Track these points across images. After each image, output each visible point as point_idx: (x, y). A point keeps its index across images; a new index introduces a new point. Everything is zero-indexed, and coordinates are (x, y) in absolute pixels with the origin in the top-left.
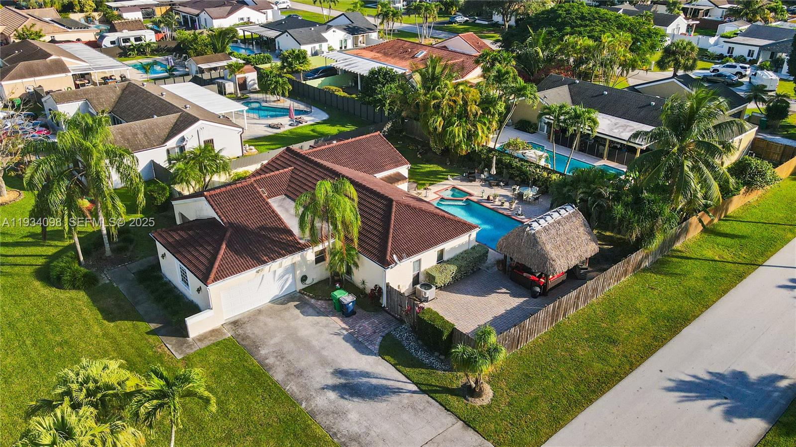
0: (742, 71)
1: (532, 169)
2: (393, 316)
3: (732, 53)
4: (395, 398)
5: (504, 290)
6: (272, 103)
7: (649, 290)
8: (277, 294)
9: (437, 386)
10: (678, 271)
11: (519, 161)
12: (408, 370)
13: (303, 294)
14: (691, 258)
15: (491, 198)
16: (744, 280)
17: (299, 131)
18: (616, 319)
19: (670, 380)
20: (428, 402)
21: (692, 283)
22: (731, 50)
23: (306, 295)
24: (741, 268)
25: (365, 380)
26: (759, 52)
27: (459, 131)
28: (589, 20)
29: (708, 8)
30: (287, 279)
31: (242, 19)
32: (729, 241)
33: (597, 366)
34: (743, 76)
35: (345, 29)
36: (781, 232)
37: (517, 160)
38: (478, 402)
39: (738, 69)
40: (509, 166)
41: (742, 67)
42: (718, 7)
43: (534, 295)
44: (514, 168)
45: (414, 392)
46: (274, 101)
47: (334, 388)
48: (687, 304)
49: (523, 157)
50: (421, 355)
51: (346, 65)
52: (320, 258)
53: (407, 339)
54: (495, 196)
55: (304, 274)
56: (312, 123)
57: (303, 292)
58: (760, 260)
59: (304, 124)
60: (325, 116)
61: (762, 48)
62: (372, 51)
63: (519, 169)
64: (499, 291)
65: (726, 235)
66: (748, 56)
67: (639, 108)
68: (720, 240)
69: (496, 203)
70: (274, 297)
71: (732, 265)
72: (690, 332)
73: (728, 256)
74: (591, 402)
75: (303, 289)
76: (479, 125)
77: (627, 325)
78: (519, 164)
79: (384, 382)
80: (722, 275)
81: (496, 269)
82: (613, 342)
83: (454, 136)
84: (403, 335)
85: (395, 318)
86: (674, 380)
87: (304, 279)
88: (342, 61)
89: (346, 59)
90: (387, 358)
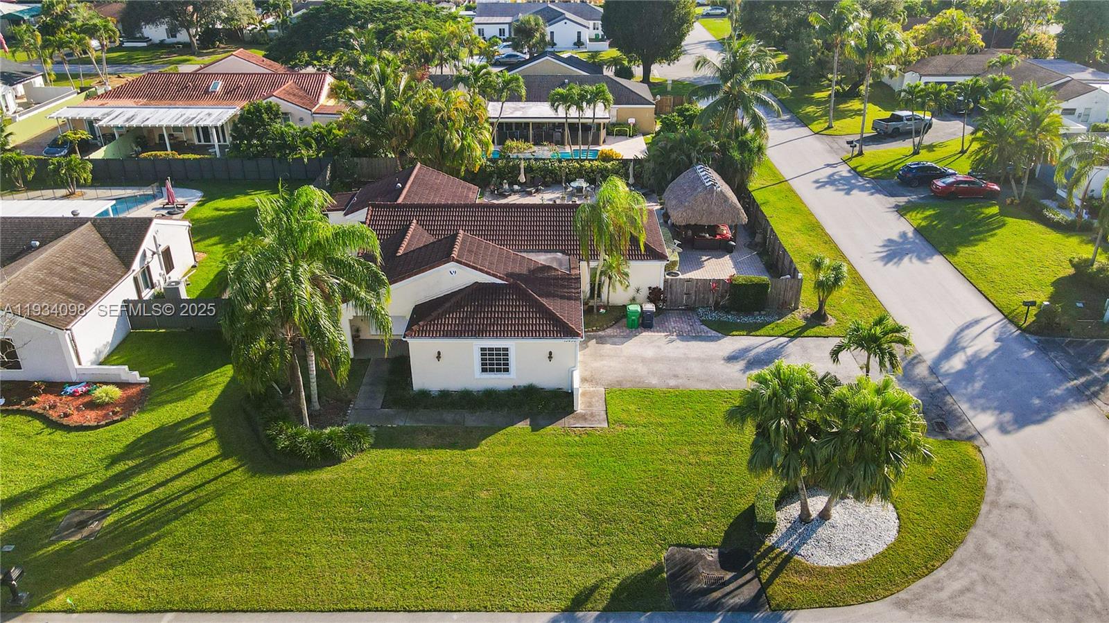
2: (677, 310)
9: (794, 329)
16: (797, 192)
20: (809, 341)
25: (752, 353)
43: (729, 250)
45: (790, 341)
46: (66, 196)
50: (752, 320)
53: (719, 316)
56: (195, 204)
58: (781, 178)
59: (187, 208)
60: (198, 192)
64: (703, 259)
84: (710, 315)
85: (682, 310)
90: (734, 333)
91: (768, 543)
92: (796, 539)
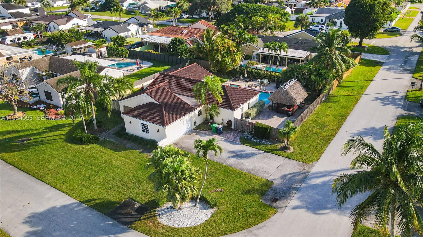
0: (322, 28)
1: (262, 72)
2: (238, 131)
3: (314, 21)
4: (257, 156)
5: (276, 116)
6: (120, 61)
7: (329, 108)
8: (186, 131)
9: (271, 149)
10: (335, 101)
11: (255, 70)
12: (256, 147)
13: (195, 130)
14: (338, 96)
15: (250, 86)
16: (359, 100)
17: (143, 71)
18: (322, 119)
19: (351, 133)
20: (271, 155)
21: (342, 104)
22: (313, 20)
23: (197, 130)
24: (357, 97)
25: (242, 153)
26: (325, 19)
27: (228, 59)
28: (258, 10)
29: (296, 3)
30: (189, 124)
31: (74, 24)
32: (347, 89)
33: (324, 134)
34: (322, 30)
35: (137, 24)
36: (364, 83)
37: (255, 69)
38: (289, 151)
39: (320, 27)
40: (252, 72)
41: (321, 26)
42: (299, 2)
43: (289, 116)
44: (254, 73)
45: (264, 153)
46: (121, 60)
47: (233, 157)
48: (344, 110)
49: (256, 68)
50: (259, 141)
51: (151, 40)
52: (200, 113)
53: (249, 137)
54: (252, 85)
55: (195, 121)
56: (147, 67)
57: (195, 129)
58: (361, 93)
59: (144, 68)
60: (152, 64)
61: (326, 18)
62: (158, 33)
63: (257, 73)
64: (274, 117)
65: (346, 87)
66: (321, 22)
67: (294, 44)
68: (344, 89)
69: (253, 87)
70: (185, 132)
71: (353, 96)
72: (349, 119)
73: (350, 94)
74: (328, 144)
75: (195, 128)
76: (236, 56)
77: (327, 120)
78: (256, 71)
79: (250, 152)
80: (351, 100)
81: (268, 110)
82: (325, 126)
83: (227, 62)
84: (246, 136)
85: (240, 131)
86: (352, 133)
87: (195, 123)
88: (147, 39)
89: (149, 37)
90: (246, 144)
91: (157, 210)
92: (164, 212)
